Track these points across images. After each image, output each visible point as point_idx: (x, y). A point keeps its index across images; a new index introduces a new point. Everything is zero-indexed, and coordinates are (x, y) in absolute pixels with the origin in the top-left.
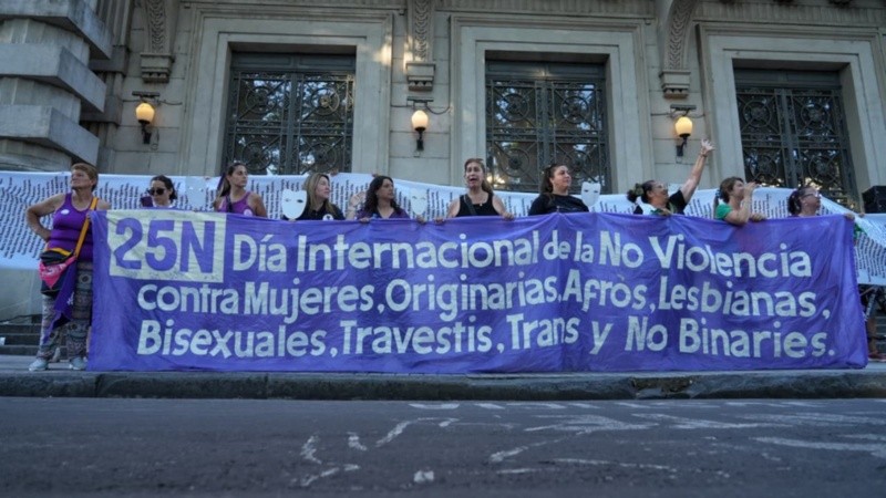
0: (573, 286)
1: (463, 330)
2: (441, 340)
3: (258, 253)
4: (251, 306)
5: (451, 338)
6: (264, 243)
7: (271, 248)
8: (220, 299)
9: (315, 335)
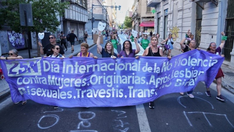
0: (152, 80)
1: (115, 90)
2: (108, 93)
3: (51, 67)
4: (50, 83)
5: (111, 92)
6: (52, 64)
7: (55, 65)
8: (41, 80)
9: (68, 92)
